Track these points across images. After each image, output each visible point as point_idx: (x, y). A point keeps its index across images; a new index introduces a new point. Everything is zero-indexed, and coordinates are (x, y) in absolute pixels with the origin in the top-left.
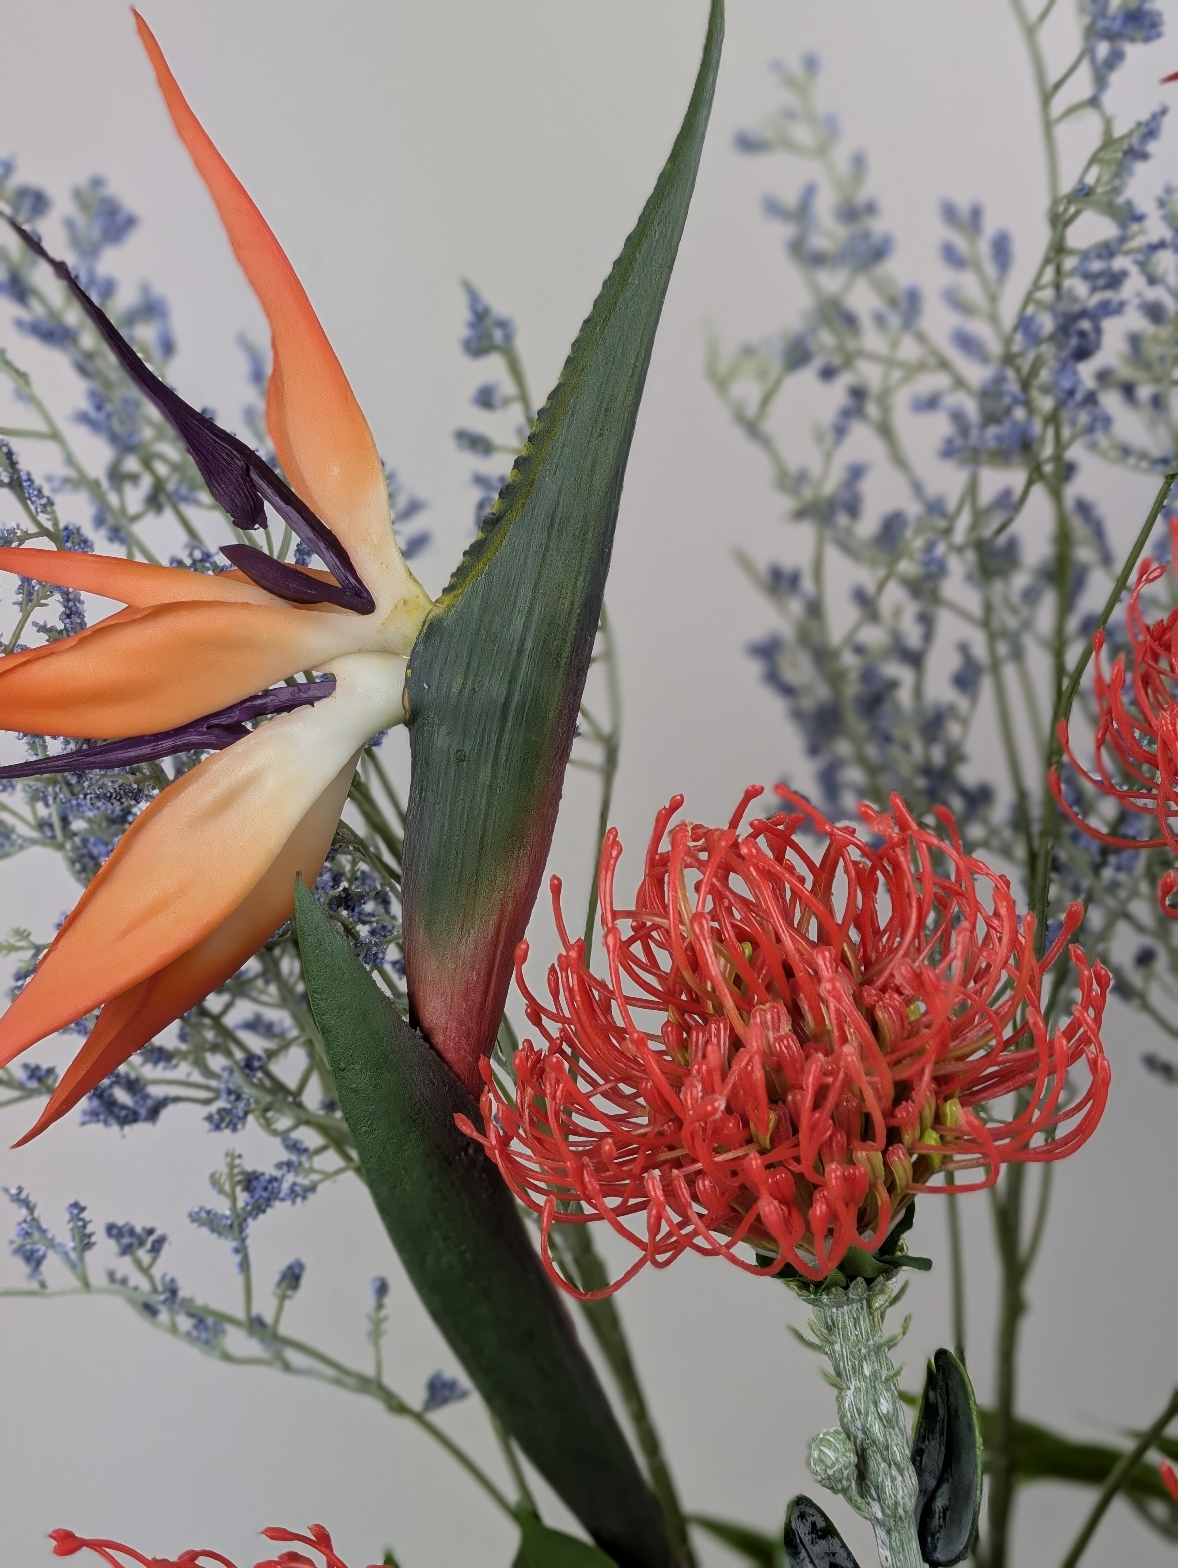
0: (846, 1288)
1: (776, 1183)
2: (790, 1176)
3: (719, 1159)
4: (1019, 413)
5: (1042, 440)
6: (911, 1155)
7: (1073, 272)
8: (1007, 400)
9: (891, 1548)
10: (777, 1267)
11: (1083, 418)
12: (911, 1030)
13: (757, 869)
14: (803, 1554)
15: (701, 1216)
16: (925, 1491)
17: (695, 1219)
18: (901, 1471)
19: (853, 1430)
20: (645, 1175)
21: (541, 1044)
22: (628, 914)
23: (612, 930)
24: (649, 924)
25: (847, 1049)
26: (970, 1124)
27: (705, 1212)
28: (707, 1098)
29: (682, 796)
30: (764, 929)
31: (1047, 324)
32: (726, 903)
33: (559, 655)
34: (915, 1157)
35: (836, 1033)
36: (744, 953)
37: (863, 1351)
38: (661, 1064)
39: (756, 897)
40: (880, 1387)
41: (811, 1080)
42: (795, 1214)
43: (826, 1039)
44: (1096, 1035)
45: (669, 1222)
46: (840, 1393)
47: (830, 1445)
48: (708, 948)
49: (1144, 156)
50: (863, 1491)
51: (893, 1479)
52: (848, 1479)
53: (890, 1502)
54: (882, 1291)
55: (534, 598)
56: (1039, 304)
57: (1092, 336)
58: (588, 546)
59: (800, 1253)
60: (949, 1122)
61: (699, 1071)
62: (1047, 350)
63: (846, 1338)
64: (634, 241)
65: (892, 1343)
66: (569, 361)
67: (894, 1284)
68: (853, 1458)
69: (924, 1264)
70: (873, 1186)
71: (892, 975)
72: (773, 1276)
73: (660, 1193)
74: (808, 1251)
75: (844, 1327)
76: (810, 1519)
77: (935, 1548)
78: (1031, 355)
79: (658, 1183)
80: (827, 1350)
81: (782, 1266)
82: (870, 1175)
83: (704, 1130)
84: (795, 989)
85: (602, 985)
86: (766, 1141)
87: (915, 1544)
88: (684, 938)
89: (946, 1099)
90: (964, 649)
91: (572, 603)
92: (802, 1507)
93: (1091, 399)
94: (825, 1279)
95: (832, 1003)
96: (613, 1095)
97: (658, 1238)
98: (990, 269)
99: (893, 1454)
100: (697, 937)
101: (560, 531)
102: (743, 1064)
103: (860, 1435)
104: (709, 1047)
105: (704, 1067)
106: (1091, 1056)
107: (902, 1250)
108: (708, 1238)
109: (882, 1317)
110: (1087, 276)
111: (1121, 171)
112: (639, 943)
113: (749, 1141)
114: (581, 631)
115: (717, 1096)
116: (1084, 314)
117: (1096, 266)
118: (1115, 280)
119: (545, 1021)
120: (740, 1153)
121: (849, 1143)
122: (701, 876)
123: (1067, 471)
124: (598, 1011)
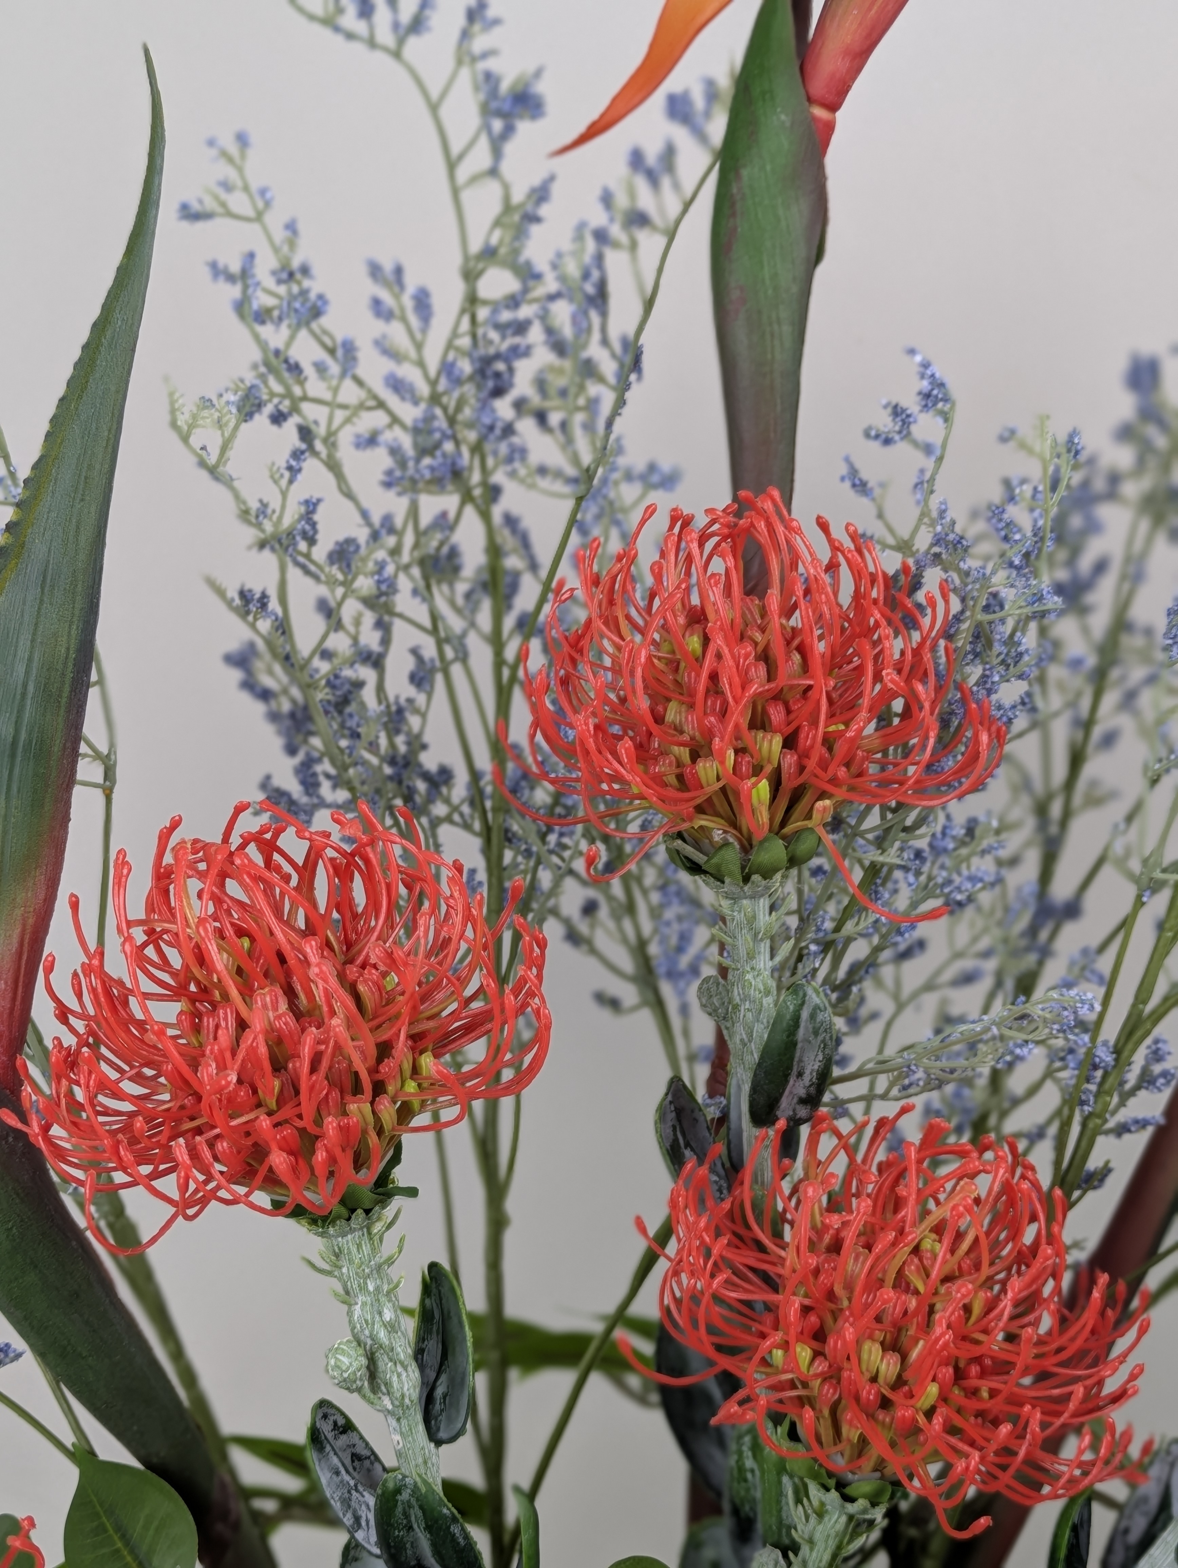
0: (349, 1219)
1: (284, 1138)
2: (295, 1131)
3: (234, 1123)
4: (448, 447)
5: (470, 468)
6: (395, 1103)
7: (486, 322)
8: (437, 436)
9: (402, 1434)
10: (289, 1209)
11: (503, 448)
12: (388, 999)
13: (249, 875)
14: (328, 1448)
15: (222, 1173)
16: (426, 1380)
17: (218, 1176)
18: (405, 1368)
19: (363, 1337)
20: (173, 1143)
21: (70, 1040)
22: (140, 923)
23: (129, 939)
24: (158, 929)
25: (335, 1021)
26: (438, 1072)
27: (225, 1169)
28: (221, 1074)
29: (180, 816)
30: (258, 925)
31: (466, 367)
32: (225, 907)
33: (60, 696)
34: (399, 1103)
35: (325, 1009)
36: (243, 946)
37: (367, 1271)
38: (177, 1046)
39: (250, 898)
40: (383, 1299)
41: (306, 1050)
42: (300, 1161)
43: (317, 1012)
44: (539, 989)
45: (196, 1180)
46: (349, 1308)
47: (343, 1352)
48: (212, 948)
49: (537, 220)
50: (375, 1389)
51: (399, 1375)
52: (361, 1380)
53: (398, 1395)
54: (379, 1219)
55: (32, 647)
56: (457, 349)
57: (506, 376)
58: (79, 598)
59: (309, 1195)
60: (424, 1072)
61: (212, 1052)
62: (469, 389)
63: (351, 1261)
64: (99, 327)
65: (390, 1261)
66: (48, 435)
67: (389, 1212)
68: (364, 1361)
69: (412, 1192)
70: (365, 1132)
71: (367, 956)
72: (287, 1216)
73: (186, 1158)
74: (315, 1192)
75: (349, 1253)
76: (332, 1418)
77: (438, 1430)
78: (456, 394)
79: (184, 1150)
80: (336, 1273)
81: (293, 1206)
82: (362, 1123)
83: (220, 1100)
84: (288, 974)
85: (120, 983)
86: (273, 1104)
87: (421, 1427)
88: (191, 938)
89: (421, 1053)
90: (415, 652)
91: (68, 649)
92: (325, 1409)
93: (509, 430)
94: (330, 1213)
95: (321, 984)
96: (139, 1078)
97: (187, 1195)
98: (414, 321)
99: (398, 1354)
100: (203, 939)
101: (52, 587)
102: (249, 1042)
103: (369, 1342)
104: (220, 1032)
105: (216, 1047)
106: (535, 1006)
107: (393, 1182)
108: (229, 1191)
109: (381, 1240)
110: (498, 327)
111: (520, 233)
112: (151, 946)
113: (259, 1105)
114: (78, 672)
115: (229, 1072)
116: (497, 356)
117: (506, 316)
118: (521, 328)
119: (72, 1020)
120: (251, 1116)
121: (342, 1098)
122: (202, 886)
123: (494, 492)
124: (119, 1007)
